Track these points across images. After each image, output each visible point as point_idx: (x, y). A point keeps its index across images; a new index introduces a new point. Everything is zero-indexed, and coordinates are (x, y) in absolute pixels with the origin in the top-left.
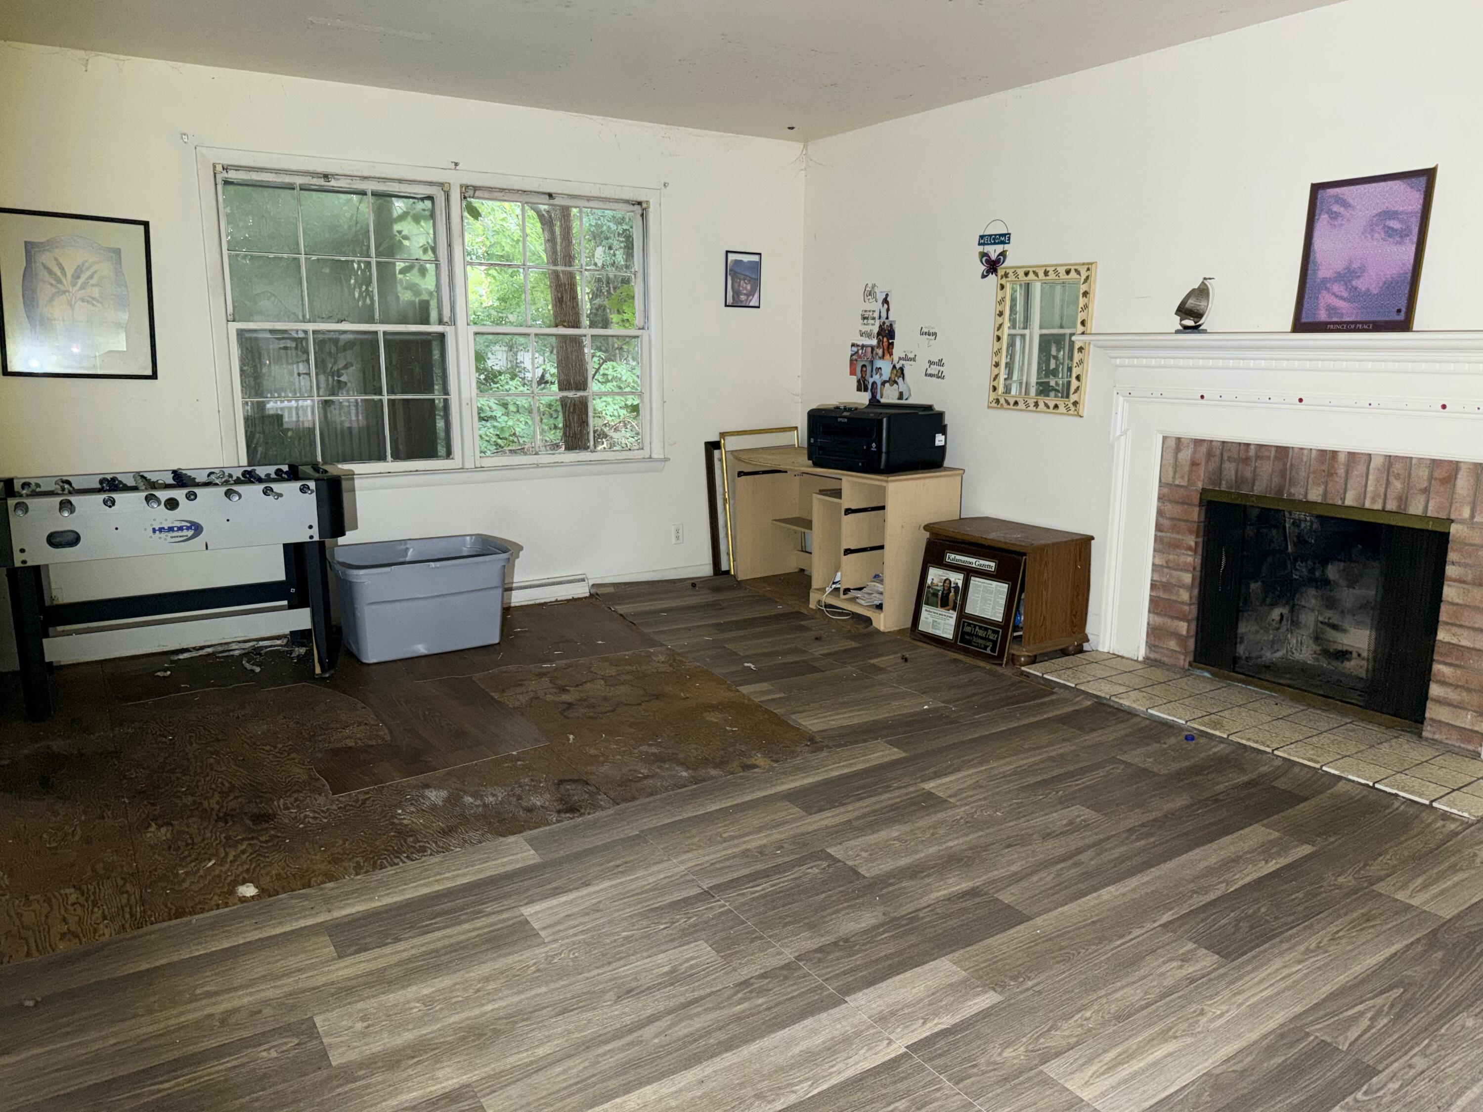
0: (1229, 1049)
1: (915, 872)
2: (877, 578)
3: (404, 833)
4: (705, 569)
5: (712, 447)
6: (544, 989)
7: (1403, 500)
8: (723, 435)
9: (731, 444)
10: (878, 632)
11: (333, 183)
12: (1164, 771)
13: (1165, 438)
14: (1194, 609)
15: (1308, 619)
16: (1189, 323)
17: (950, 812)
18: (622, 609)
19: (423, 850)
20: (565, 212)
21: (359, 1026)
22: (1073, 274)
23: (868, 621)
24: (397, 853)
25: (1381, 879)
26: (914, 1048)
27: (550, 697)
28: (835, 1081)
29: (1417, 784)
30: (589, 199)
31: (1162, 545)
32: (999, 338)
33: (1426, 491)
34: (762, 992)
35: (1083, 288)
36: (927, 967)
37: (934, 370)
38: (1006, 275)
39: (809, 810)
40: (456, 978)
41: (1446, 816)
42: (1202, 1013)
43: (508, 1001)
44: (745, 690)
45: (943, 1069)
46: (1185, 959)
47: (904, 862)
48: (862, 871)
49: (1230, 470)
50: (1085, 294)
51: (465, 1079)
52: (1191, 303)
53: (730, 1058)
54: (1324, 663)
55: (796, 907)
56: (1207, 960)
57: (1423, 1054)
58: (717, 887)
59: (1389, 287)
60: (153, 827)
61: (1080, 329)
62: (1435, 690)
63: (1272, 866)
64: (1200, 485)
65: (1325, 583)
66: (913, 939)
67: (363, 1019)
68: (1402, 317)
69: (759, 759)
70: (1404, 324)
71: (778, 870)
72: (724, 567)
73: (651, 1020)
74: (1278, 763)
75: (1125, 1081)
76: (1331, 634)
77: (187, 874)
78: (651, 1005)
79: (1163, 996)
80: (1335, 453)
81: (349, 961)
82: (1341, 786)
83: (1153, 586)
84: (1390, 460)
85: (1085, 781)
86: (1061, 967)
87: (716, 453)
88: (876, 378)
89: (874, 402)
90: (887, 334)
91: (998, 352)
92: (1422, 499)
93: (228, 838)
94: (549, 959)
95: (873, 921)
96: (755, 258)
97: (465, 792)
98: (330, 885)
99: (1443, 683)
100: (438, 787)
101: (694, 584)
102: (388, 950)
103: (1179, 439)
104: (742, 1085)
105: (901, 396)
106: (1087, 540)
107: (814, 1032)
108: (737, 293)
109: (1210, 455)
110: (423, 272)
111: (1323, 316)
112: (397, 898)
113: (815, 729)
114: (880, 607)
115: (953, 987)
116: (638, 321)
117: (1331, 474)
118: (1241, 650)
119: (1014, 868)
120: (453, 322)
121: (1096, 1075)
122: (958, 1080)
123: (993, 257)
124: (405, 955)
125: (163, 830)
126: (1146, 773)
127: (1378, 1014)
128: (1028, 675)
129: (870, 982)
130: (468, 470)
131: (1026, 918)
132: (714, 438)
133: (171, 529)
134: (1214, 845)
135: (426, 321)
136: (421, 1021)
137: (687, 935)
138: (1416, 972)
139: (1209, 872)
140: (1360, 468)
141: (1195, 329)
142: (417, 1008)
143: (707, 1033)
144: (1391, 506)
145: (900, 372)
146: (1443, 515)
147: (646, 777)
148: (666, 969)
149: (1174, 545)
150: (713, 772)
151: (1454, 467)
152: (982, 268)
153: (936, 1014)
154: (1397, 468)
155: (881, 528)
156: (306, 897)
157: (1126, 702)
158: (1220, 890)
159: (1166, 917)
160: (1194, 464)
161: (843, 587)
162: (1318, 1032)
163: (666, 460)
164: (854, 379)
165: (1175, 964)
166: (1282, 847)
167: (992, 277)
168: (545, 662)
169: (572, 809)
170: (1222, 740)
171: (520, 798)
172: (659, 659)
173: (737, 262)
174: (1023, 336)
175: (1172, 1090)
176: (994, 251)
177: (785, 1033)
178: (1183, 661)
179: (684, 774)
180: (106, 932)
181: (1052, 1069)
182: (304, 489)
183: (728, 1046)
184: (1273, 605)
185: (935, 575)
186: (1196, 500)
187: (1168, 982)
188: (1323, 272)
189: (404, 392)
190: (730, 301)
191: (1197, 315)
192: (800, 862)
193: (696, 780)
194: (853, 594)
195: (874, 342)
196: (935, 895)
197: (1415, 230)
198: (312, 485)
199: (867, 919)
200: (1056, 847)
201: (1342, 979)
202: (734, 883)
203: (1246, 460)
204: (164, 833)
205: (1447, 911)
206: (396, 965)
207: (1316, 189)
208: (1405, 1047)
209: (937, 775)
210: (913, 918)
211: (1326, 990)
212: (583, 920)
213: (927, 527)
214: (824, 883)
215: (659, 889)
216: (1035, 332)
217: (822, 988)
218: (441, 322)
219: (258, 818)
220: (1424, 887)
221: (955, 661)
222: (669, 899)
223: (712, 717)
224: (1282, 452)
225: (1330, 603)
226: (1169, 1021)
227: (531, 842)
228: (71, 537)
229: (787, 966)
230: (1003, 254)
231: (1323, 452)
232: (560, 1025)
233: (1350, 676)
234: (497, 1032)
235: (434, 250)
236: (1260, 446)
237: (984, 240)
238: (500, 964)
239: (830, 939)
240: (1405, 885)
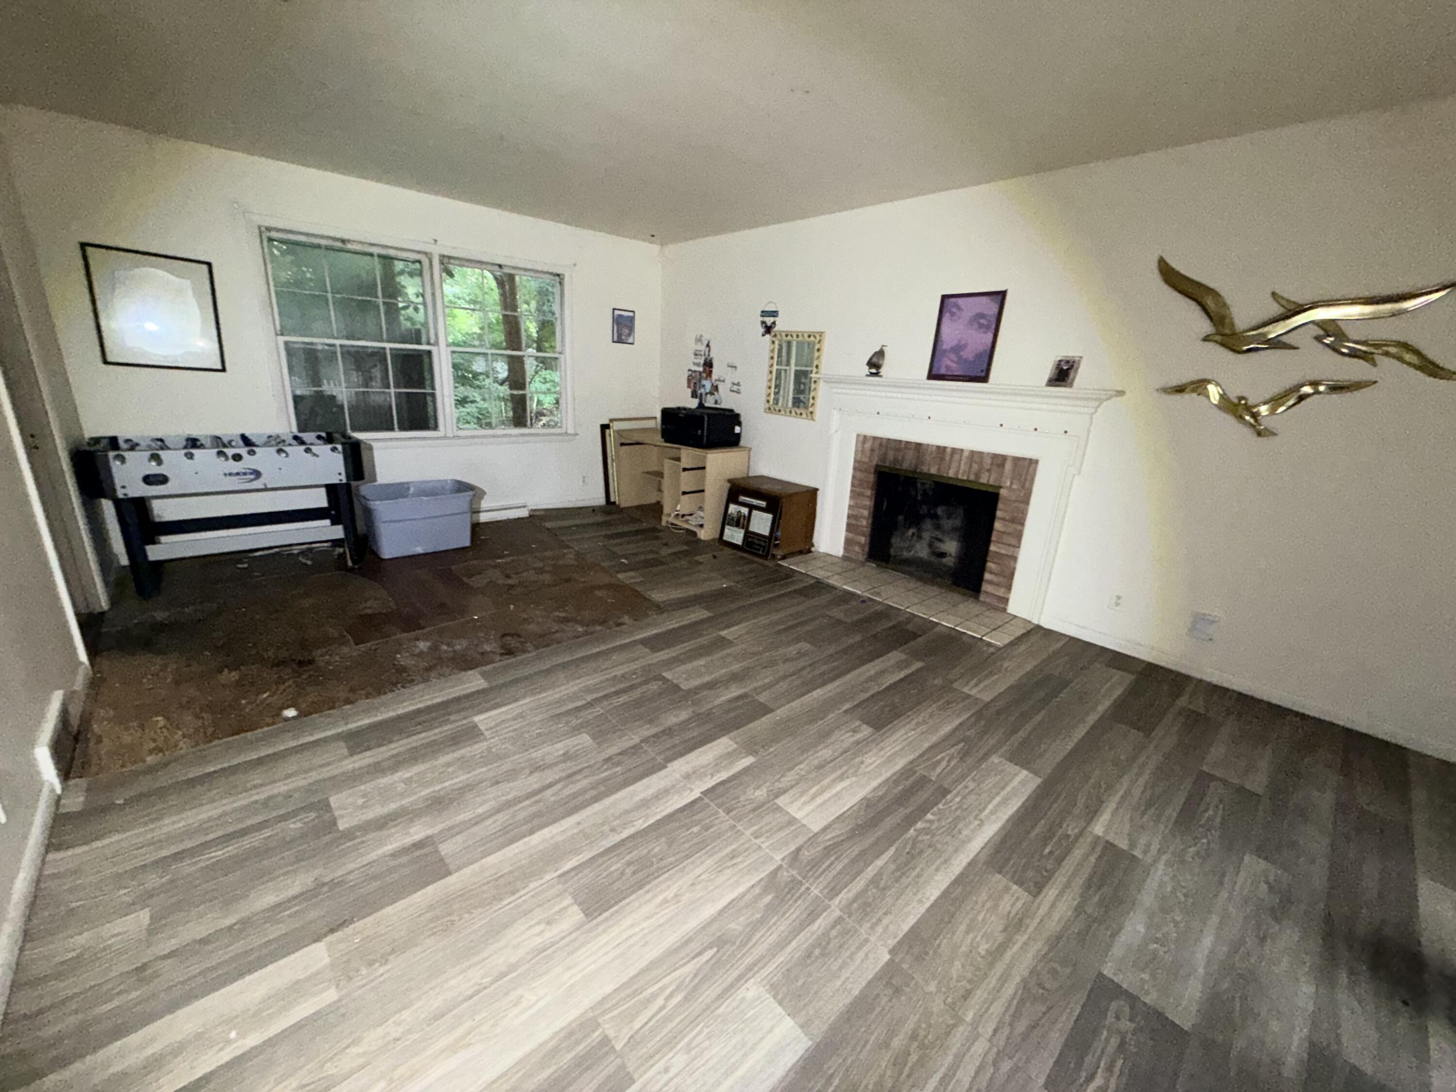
0: (875, 783)
1: (711, 686)
2: (701, 508)
3: (402, 670)
4: (602, 501)
5: (604, 428)
6: (484, 769)
7: (977, 475)
8: (611, 420)
9: (616, 426)
10: (701, 540)
11: (349, 246)
12: (849, 621)
13: (858, 435)
14: (869, 529)
15: (926, 535)
16: (874, 371)
17: (732, 649)
18: (548, 525)
19: (413, 681)
20: (511, 277)
21: (360, 801)
22: (812, 338)
23: (694, 534)
24: (395, 684)
25: (956, 680)
26: (705, 793)
27: (500, 582)
28: (658, 817)
29: (975, 626)
30: (525, 270)
31: (854, 495)
32: (771, 372)
33: (989, 470)
34: (618, 764)
35: (817, 346)
36: (715, 743)
37: (735, 388)
38: (775, 336)
39: (655, 649)
40: (427, 765)
41: (989, 645)
42: (862, 762)
43: (463, 778)
44: (621, 576)
45: (719, 806)
46: (855, 731)
47: (707, 679)
48: (682, 686)
49: (891, 455)
50: (818, 350)
51: (430, 832)
52: (874, 360)
53: (597, 807)
54: (933, 559)
55: (643, 710)
56: (867, 731)
57: (973, 780)
58: (595, 700)
59: (979, 356)
60: (226, 671)
61: (815, 370)
62: (987, 576)
63: (902, 675)
64: (874, 463)
65: (935, 517)
66: (707, 727)
67: (363, 796)
68: (983, 374)
69: (626, 619)
70: (984, 379)
71: (632, 688)
72: (612, 500)
73: (550, 785)
74: (907, 615)
75: (821, 805)
76: (937, 544)
77: (248, 703)
78: (550, 776)
79: (841, 754)
80: (945, 448)
81: (356, 757)
82: (937, 629)
83: (849, 517)
84: (972, 453)
85: (808, 628)
86: (790, 738)
87: (607, 431)
88: (702, 390)
89: (701, 405)
90: (709, 365)
91: (770, 380)
92: (987, 474)
93: (280, 677)
94: (489, 749)
95: (687, 717)
96: (631, 314)
97: (442, 643)
98: (348, 707)
99: (991, 573)
100: (427, 640)
101: (594, 510)
102: (383, 749)
103: (865, 437)
104: (603, 824)
105: (716, 402)
106: (815, 491)
107: (648, 787)
108: (619, 335)
109: (881, 445)
110: (416, 309)
111: (943, 371)
112: (392, 714)
113: (660, 600)
114: (701, 526)
115: (729, 754)
116: (558, 349)
117: (942, 459)
118: (892, 552)
119: (767, 681)
120: (437, 343)
121: (805, 804)
122: (728, 811)
123: (769, 324)
124: (395, 752)
125: (233, 674)
126: (839, 622)
127: (952, 757)
128: (781, 566)
129: (682, 754)
130: (448, 438)
131: (771, 711)
132: (606, 422)
133: (238, 474)
134: (872, 664)
135: (419, 343)
136: (402, 795)
137: (576, 730)
138: (971, 733)
139: (871, 679)
140: (957, 457)
141: (876, 374)
142: (401, 787)
143: (583, 791)
144: (972, 478)
145: (716, 388)
146: (997, 484)
147: (557, 631)
148: (561, 753)
149: (860, 495)
150: (598, 628)
151: (1004, 458)
152: (762, 330)
153: (718, 771)
154: (976, 458)
155: (703, 479)
156: (329, 716)
157: (831, 582)
158: (876, 689)
159: (846, 706)
160: (872, 450)
161: (681, 513)
162: (921, 771)
163: (576, 434)
164: (689, 391)
165: (848, 735)
166: (906, 664)
167: (768, 336)
168: (499, 558)
169: (509, 652)
170: (880, 603)
171: (477, 646)
172: (570, 558)
173: (620, 316)
174: (786, 371)
175: (845, 809)
176: (769, 320)
177: (631, 788)
178: (862, 558)
179: (580, 629)
180: (184, 746)
181: (781, 801)
182: (334, 450)
183: (596, 799)
184: (909, 528)
185: (733, 508)
186: (872, 470)
187: (846, 745)
188: (945, 347)
189: (405, 387)
190: (616, 339)
191: (878, 366)
192: (646, 682)
193: (587, 633)
194: (687, 518)
195: (701, 369)
196: (723, 698)
197: (994, 326)
198: (339, 447)
199: (684, 715)
200: (789, 667)
201: (934, 739)
202: (606, 697)
203: (898, 450)
204: (234, 676)
205: (987, 697)
206: (388, 759)
207: (944, 298)
208: (963, 777)
209: (728, 626)
210: (709, 713)
211: (926, 745)
212: (512, 723)
213: (729, 481)
214: (660, 694)
215: (560, 702)
216: (793, 368)
217: (653, 759)
218: (428, 343)
219: (301, 663)
220: (976, 685)
221: (742, 558)
222: (564, 709)
223: (599, 593)
224: (918, 446)
225: (938, 527)
226: (844, 768)
227: (484, 675)
228: (161, 479)
229: (634, 747)
230: (774, 323)
231: (938, 447)
232: (493, 792)
233: (945, 566)
234: (451, 801)
235: (423, 296)
236: (907, 442)
237: (764, 313)
238: (457, 754)
239: (661, 728)
240: (967, 683)
